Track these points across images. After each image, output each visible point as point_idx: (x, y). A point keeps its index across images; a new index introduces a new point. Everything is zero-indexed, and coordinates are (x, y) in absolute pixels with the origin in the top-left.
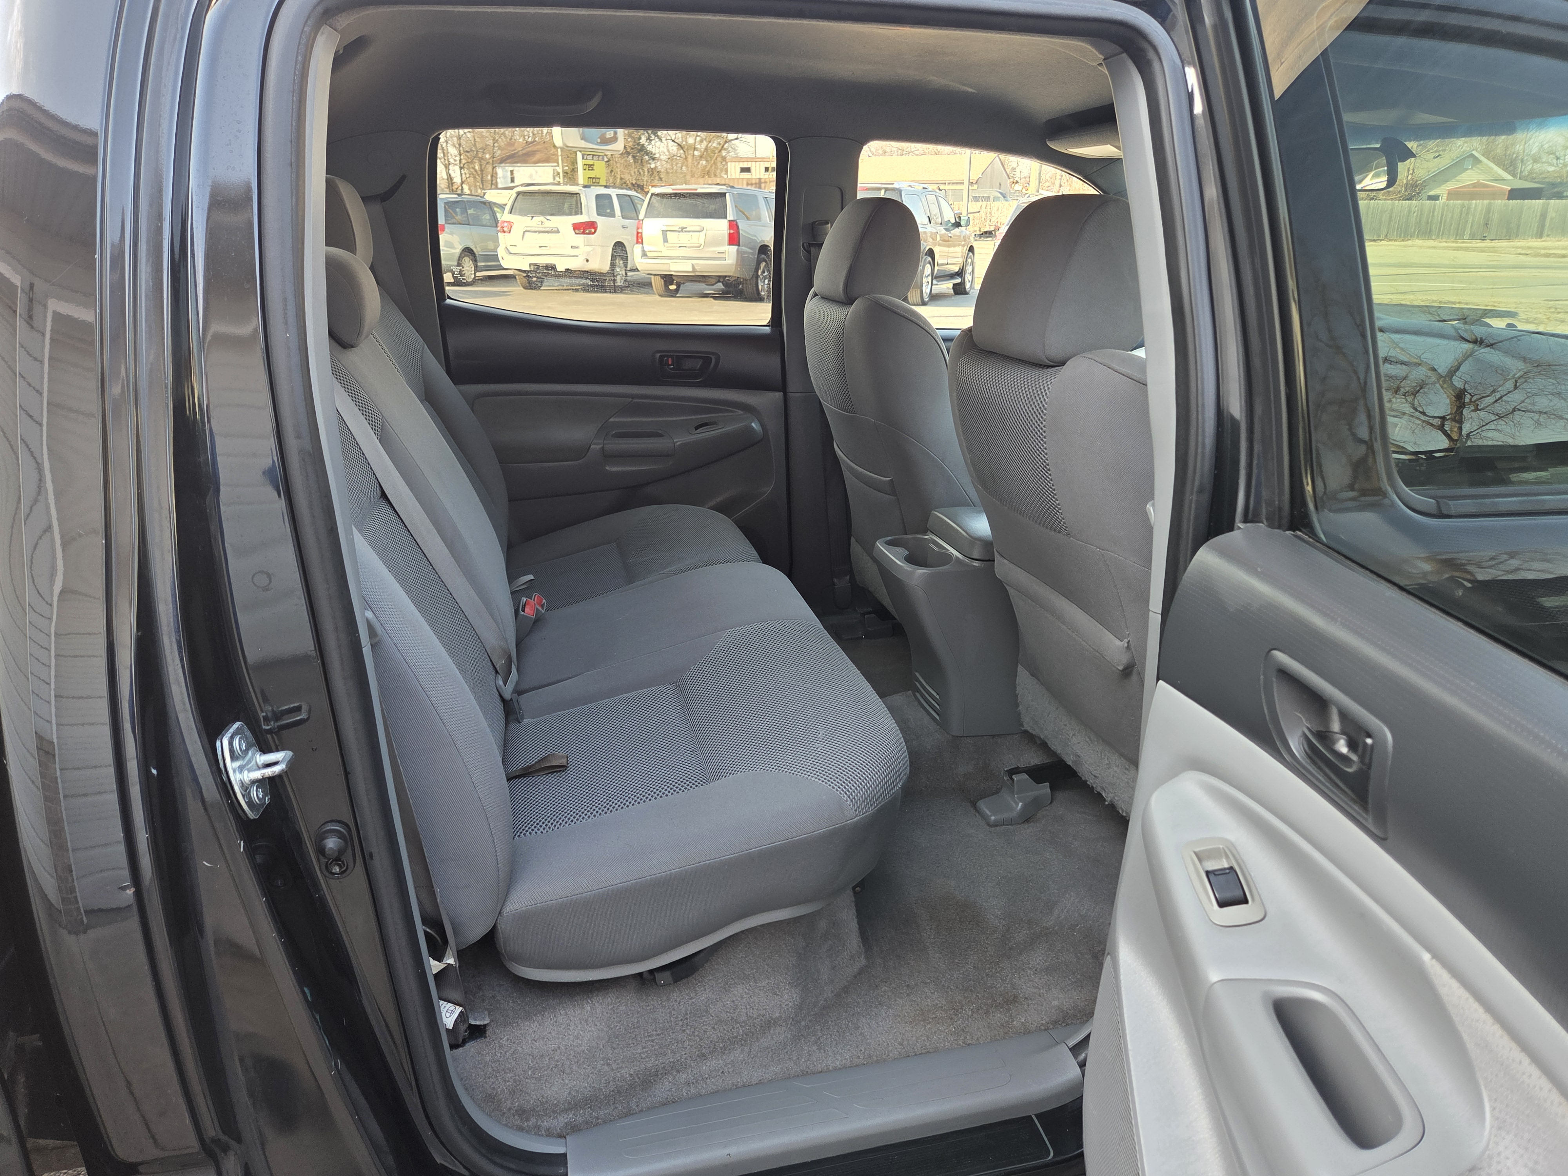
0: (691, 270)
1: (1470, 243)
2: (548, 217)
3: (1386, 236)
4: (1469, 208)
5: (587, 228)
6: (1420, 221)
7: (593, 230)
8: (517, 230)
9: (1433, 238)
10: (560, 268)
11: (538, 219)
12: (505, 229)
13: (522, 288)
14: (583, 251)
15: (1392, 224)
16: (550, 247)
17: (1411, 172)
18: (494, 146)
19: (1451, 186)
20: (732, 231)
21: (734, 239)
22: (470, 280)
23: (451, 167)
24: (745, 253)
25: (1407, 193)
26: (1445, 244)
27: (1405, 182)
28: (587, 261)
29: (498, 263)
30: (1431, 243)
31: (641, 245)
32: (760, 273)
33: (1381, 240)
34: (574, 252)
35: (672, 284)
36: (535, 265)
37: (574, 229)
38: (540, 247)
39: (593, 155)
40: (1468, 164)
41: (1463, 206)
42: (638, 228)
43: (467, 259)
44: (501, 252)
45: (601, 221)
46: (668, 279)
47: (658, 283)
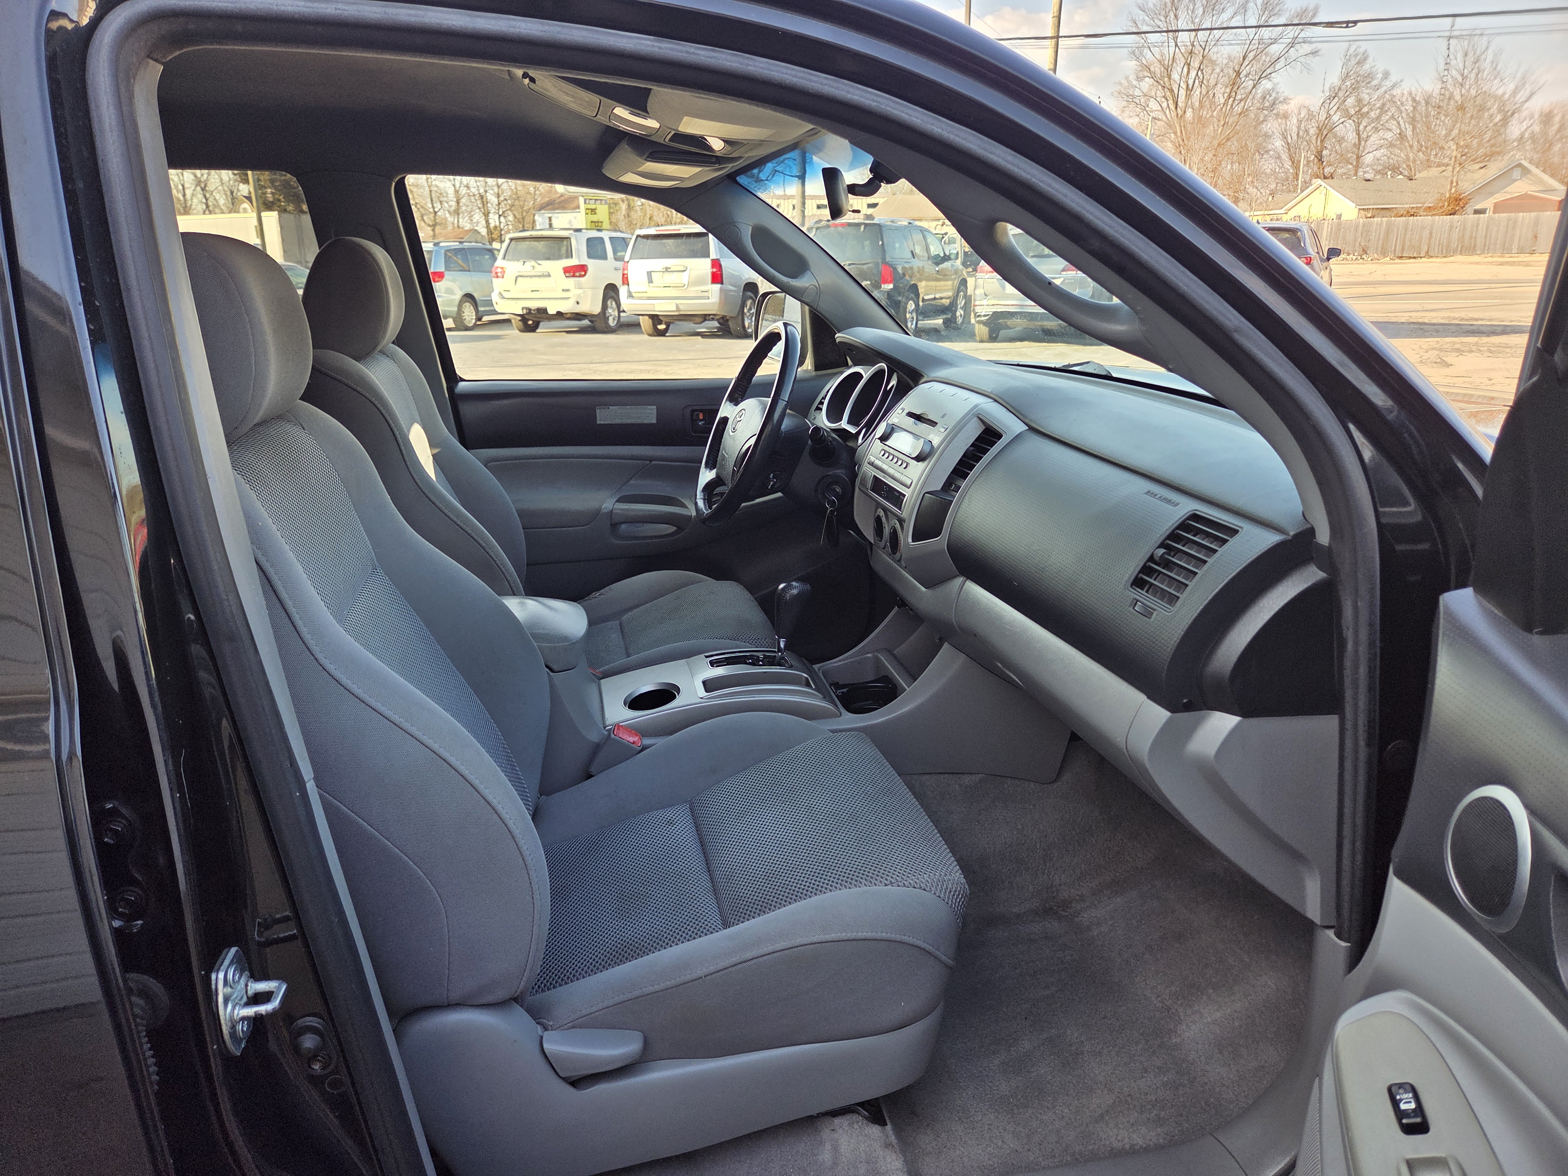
0: (675, 309)
1: (1518, 257)
2: (540, 262)
3: (1427, 252)
4: (1515, 222)
5: (579, 270)
6: (1463, 236)
7: (583, 273)
8: (510, 274)
9: (1478, 253)
10: (552, 311)
11: (530, 264)
12: (499, 274)
13: (518, 332)
14: (575, 293)
15: (1433, 240)
16: (542, 291)
17: (1454, 184)
18: (535, 194)
19: (1499, 197)
20: (715, 270)
21: (717, 278)
22: (471, 325)
23: (491, 215)
24: (731, 291)
25: (1450, 208)
26: (1491, 259)
27: (1448, 196)
28: (578, 303)
29: (492, 308)
30: (1475, 258)
31: (627, 286)
32: (746, 310)
33: (1421, 258)
34: (566, 295)
35: (661, 324)
36: (527, 308)
37: (565, 272)
38: (532, 291)
39: (596, 200)
40: (1517, 173)
41: (1509, 219)
42: (624, 270)
43: (467, 304)
44: (495, 297)
45: (591, 264)
46: (655, 319)
47: (645, 323)
